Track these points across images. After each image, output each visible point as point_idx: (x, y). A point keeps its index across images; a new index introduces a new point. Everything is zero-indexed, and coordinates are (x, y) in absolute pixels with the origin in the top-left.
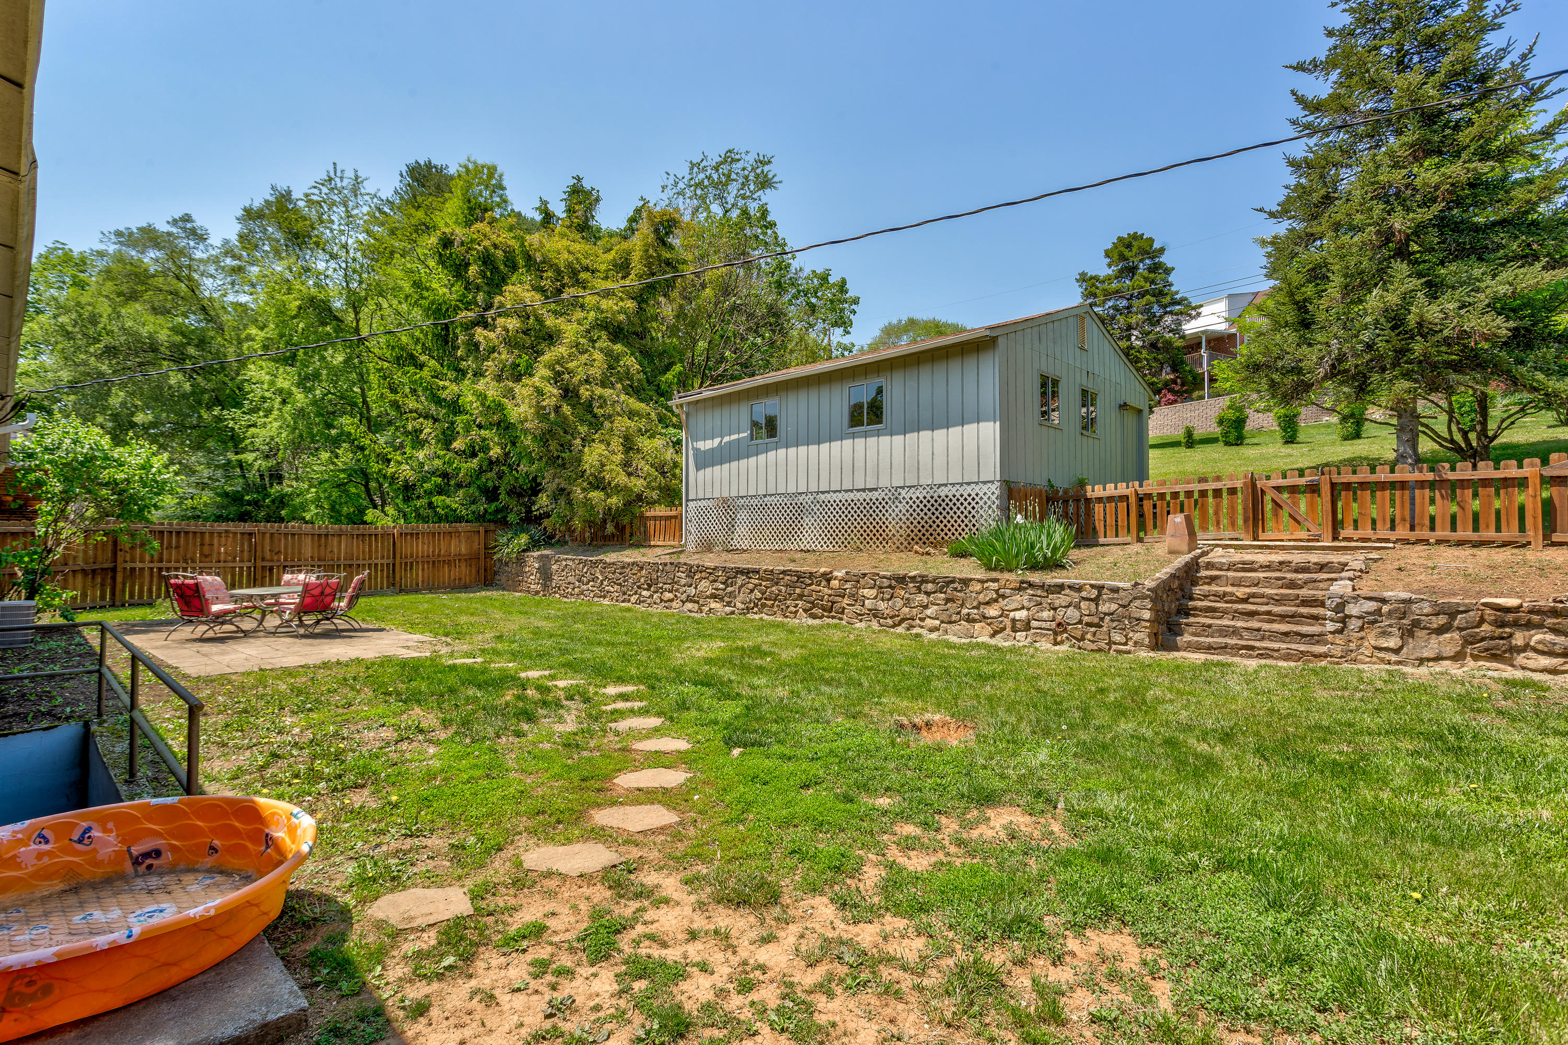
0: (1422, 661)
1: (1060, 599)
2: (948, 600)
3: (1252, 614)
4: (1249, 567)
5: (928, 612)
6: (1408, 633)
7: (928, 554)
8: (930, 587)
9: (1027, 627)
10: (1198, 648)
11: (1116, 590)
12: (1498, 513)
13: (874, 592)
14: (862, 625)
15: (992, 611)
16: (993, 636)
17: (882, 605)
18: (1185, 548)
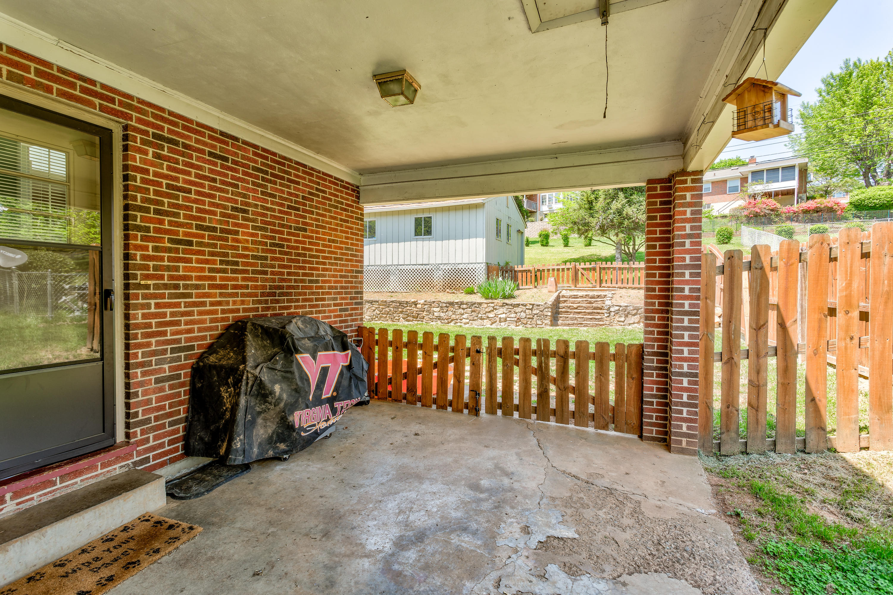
0: (630, 324)
1: (518, 310)
2: (472, 311)
3: (579, 313)
4: (576, 297)
5: (464, 316)
6: (626, 316)
7: (453, 293)
8: (465, 306)
9: (506, 320)
10: (565, 325)
11: (538, 305)
12: (639, 278)
13: (439, 309)
14: (434, 323)
15: (491, 315)
16: (491, 325)
17: (442, 315)
18: (554, 290)
